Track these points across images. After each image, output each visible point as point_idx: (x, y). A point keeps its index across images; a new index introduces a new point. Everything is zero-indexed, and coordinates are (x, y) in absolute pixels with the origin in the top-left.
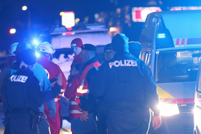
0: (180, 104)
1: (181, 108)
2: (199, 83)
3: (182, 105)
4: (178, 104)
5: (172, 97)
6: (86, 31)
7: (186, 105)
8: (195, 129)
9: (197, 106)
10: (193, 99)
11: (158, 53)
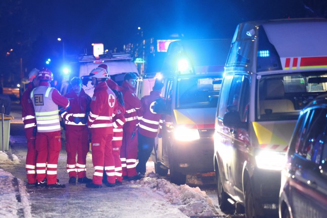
0: (201, 130)
1: (202, 134)
2: (220, 109)
3: (202, 131)
4: (199, 130)
5: (193, 123)
6: (112, 59)
7: (206, 130)
8: (215, 154)
9: (218, 132)
10: (214, 125)
11: (259, 77)
